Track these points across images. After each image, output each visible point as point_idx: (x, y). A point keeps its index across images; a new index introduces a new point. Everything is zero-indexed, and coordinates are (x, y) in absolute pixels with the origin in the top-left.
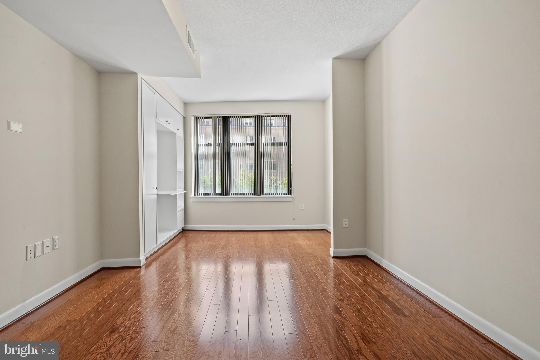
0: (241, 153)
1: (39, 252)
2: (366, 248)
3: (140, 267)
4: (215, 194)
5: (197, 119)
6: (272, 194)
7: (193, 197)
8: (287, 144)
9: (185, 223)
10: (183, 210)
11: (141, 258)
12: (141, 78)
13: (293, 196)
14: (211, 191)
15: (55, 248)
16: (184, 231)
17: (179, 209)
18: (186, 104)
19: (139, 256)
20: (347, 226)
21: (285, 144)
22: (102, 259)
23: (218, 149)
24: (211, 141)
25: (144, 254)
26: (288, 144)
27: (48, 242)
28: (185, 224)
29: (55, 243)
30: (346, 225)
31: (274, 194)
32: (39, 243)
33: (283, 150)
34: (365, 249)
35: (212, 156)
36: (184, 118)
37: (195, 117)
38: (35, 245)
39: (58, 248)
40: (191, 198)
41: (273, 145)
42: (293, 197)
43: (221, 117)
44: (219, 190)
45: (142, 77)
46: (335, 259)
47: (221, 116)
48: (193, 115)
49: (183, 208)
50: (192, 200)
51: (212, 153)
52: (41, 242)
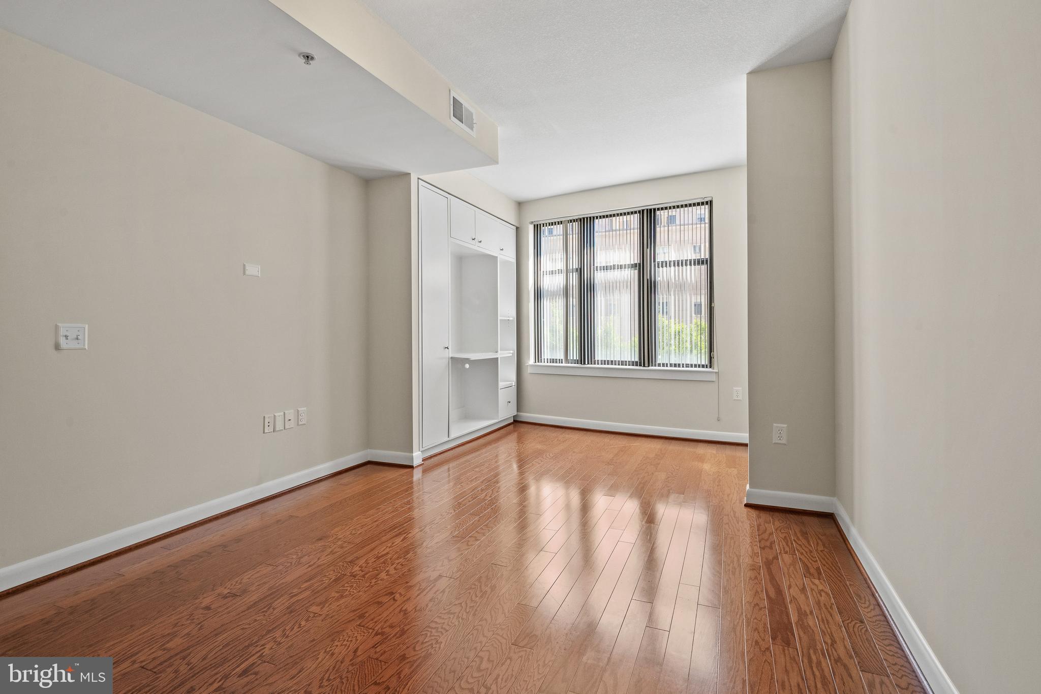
0: (615, 285)
1: (279, 426)
2: (836, 498)
3: (411, 467)
4: (567, 360)
5: (537, 228)
6: (671, 365)
7: (532, 366)
8: (707, 261)
9: (518, 410)
10: (515, 388)
11: (414, 454)
12: (418, 179)
13: (717, 371)
14: (561, 356)
15: (300, 423)
16: (516, 422)
17: (501, 384)
18: (520, 205)
19: (411, 450)
20: (784, 441)
21: (700, 262)
22: (370, 449)
23: (574, 279)
24: (561, 265)
25: (421, 449)
26: (709, 263)
27: (290, 414)
28: (517, 412)
29: (300, 417)
30: (780, 438)
31: (679, 365)
32: (279, 414)
33: (696, 274)
34: (832, 498)
35: (562, 293)
36: (517, 228)
37: (535, 226)
38: (275, 416)
39: (305, 424)
40: (527, 366)
41: (678, 265)
42: (716, 373)
43: (577, 219)
44: (574, 354)
45: (420, 177)
46: (749, 510)
47: (577, 217)
48: (532, 223)
49: (514, 383)
50: (529, 370)
51: (562, 287)
52: (283, 413)
